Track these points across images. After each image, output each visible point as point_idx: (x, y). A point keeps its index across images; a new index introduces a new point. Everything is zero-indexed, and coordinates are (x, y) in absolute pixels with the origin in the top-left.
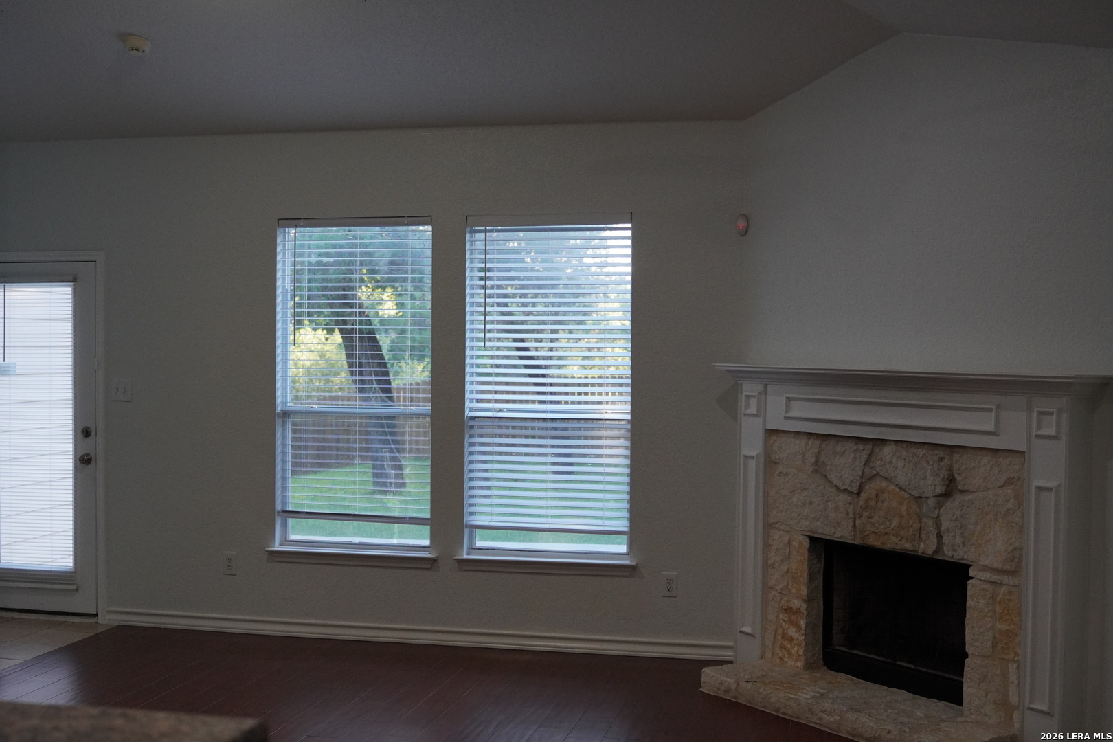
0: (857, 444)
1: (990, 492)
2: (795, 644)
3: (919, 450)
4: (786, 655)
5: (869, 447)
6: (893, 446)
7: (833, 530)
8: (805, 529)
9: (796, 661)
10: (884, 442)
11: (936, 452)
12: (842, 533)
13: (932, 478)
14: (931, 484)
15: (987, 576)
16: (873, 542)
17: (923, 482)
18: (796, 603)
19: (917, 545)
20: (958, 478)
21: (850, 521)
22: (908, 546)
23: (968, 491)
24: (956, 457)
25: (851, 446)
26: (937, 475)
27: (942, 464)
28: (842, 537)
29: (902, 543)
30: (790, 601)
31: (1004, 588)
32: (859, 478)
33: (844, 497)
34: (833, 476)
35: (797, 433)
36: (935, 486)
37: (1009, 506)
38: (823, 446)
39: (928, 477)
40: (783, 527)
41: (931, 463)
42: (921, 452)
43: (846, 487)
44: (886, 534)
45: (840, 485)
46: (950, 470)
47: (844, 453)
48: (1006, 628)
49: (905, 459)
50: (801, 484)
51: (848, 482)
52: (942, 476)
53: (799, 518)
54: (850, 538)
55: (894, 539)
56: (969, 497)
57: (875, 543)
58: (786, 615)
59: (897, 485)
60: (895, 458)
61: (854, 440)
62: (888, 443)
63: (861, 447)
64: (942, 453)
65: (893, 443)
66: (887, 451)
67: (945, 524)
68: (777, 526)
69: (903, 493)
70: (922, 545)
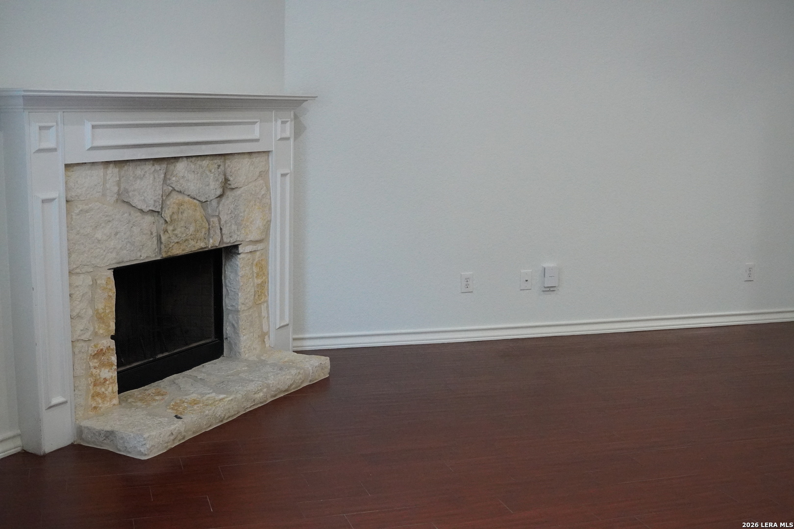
0: (153, 165)
1: (251, 185)
2: (108, 384)
3: (204, 162)
4: (100, 401)
5: (164, 166)
6: (186, 162)
7: (139, 254)
8: (112, 263)
9: (111, 400)
10: (176, 159)
11: (215, 161)
12: (147, 253)
13: (213, 183)
14: (213, 188)
15: (249, 248)
16: (177, 251)
17: (207, 188)
18: (105, 343)
19: (207, 242)
20: (231, 179)
21: (154, 238)
22: (202, 245)
23: (237, 188)
24: (228, 162)
25: (149, 168)
26: (217, 180)
27: (219, 170)
28: (147, 257)
29: (198, 244)
30: (97, 344)
31: (258, 253)
32: (160, 197)
33: (149, 219)
34: (137, 202)
35: (93, 164)
36: (216, 189)
37: (263, 192)
38: (123, 173)
39: (211, 183)
40: (84, 270)
41: (213, 170)
42: (205, 163)
43: (151, 208)
44: (187, 240)
45: (144, 207)
46: (225, 175)
47: (144, 175)
48: (261, 280)
49: (194, 172)
50: (107, 216)
51: (152, 202)
52: (220, 181)
53: (105, 253)
54: (154, 256)
55: (192, 243)
56: (238, 192)
57: (178, 252)
58: (95, 361)
59: (189, 195)
60: (186, 172)
61: (152, 162)
62: (181, 159)
63: (157, 167)
64: (219, 161)
65: (185, 159)
66: (181, 166)
67: (224, 218)
68: (78, 270)
69: (195, 201)
70: (211, 241)
